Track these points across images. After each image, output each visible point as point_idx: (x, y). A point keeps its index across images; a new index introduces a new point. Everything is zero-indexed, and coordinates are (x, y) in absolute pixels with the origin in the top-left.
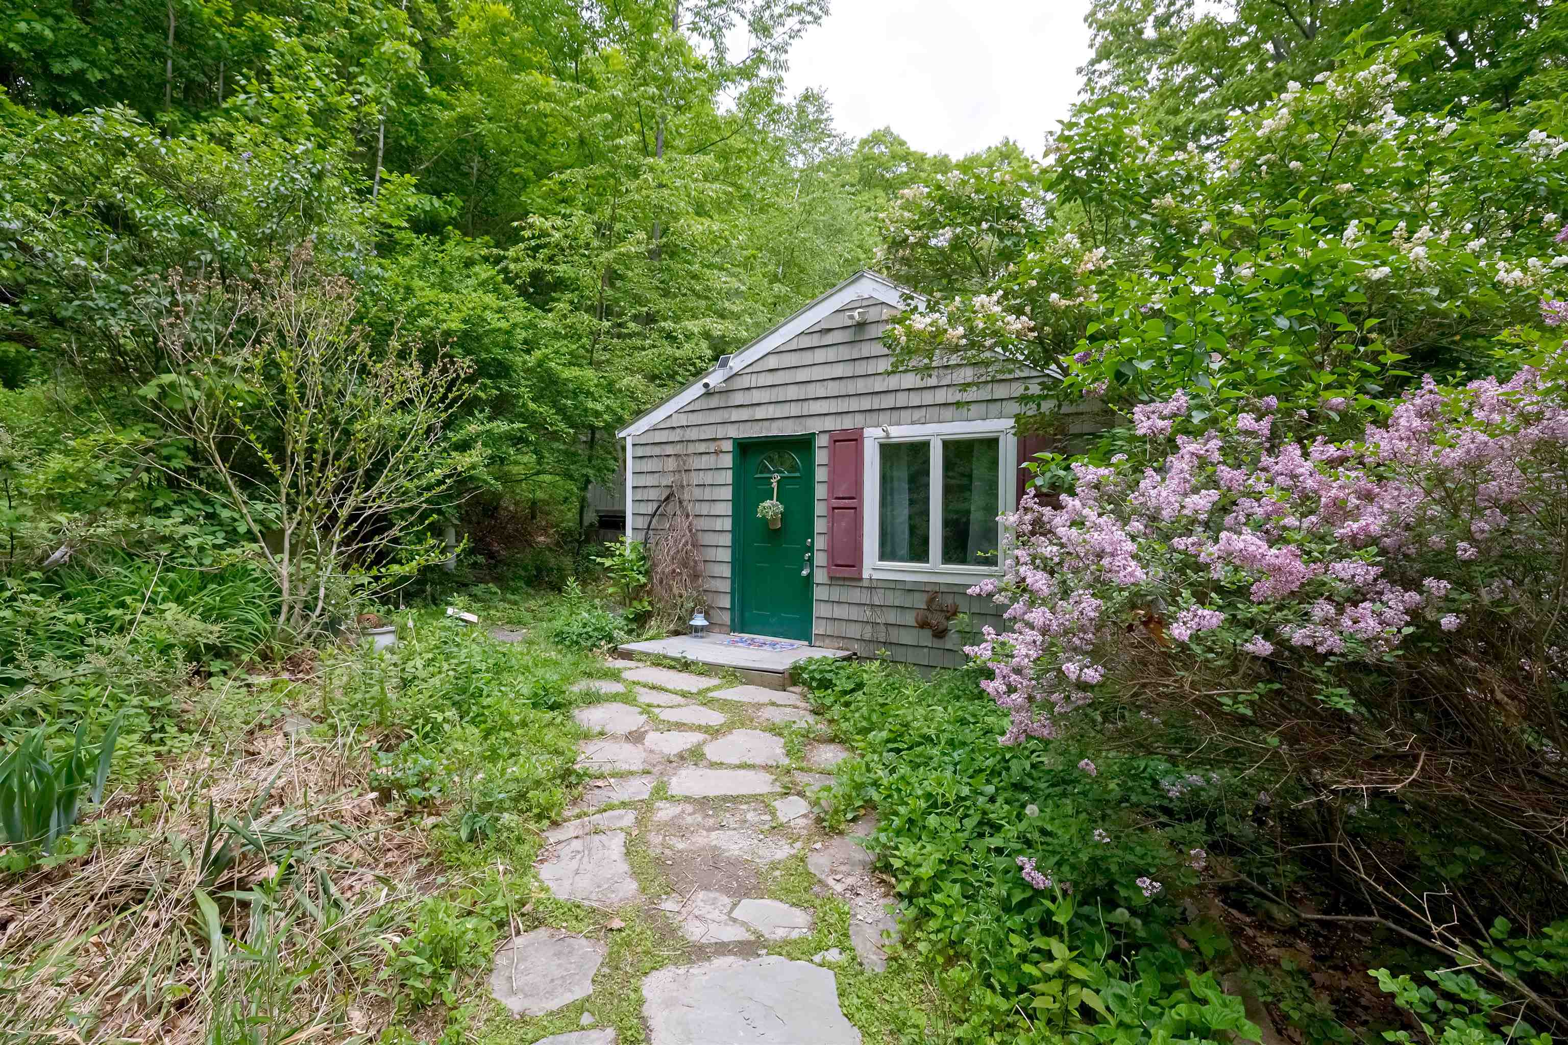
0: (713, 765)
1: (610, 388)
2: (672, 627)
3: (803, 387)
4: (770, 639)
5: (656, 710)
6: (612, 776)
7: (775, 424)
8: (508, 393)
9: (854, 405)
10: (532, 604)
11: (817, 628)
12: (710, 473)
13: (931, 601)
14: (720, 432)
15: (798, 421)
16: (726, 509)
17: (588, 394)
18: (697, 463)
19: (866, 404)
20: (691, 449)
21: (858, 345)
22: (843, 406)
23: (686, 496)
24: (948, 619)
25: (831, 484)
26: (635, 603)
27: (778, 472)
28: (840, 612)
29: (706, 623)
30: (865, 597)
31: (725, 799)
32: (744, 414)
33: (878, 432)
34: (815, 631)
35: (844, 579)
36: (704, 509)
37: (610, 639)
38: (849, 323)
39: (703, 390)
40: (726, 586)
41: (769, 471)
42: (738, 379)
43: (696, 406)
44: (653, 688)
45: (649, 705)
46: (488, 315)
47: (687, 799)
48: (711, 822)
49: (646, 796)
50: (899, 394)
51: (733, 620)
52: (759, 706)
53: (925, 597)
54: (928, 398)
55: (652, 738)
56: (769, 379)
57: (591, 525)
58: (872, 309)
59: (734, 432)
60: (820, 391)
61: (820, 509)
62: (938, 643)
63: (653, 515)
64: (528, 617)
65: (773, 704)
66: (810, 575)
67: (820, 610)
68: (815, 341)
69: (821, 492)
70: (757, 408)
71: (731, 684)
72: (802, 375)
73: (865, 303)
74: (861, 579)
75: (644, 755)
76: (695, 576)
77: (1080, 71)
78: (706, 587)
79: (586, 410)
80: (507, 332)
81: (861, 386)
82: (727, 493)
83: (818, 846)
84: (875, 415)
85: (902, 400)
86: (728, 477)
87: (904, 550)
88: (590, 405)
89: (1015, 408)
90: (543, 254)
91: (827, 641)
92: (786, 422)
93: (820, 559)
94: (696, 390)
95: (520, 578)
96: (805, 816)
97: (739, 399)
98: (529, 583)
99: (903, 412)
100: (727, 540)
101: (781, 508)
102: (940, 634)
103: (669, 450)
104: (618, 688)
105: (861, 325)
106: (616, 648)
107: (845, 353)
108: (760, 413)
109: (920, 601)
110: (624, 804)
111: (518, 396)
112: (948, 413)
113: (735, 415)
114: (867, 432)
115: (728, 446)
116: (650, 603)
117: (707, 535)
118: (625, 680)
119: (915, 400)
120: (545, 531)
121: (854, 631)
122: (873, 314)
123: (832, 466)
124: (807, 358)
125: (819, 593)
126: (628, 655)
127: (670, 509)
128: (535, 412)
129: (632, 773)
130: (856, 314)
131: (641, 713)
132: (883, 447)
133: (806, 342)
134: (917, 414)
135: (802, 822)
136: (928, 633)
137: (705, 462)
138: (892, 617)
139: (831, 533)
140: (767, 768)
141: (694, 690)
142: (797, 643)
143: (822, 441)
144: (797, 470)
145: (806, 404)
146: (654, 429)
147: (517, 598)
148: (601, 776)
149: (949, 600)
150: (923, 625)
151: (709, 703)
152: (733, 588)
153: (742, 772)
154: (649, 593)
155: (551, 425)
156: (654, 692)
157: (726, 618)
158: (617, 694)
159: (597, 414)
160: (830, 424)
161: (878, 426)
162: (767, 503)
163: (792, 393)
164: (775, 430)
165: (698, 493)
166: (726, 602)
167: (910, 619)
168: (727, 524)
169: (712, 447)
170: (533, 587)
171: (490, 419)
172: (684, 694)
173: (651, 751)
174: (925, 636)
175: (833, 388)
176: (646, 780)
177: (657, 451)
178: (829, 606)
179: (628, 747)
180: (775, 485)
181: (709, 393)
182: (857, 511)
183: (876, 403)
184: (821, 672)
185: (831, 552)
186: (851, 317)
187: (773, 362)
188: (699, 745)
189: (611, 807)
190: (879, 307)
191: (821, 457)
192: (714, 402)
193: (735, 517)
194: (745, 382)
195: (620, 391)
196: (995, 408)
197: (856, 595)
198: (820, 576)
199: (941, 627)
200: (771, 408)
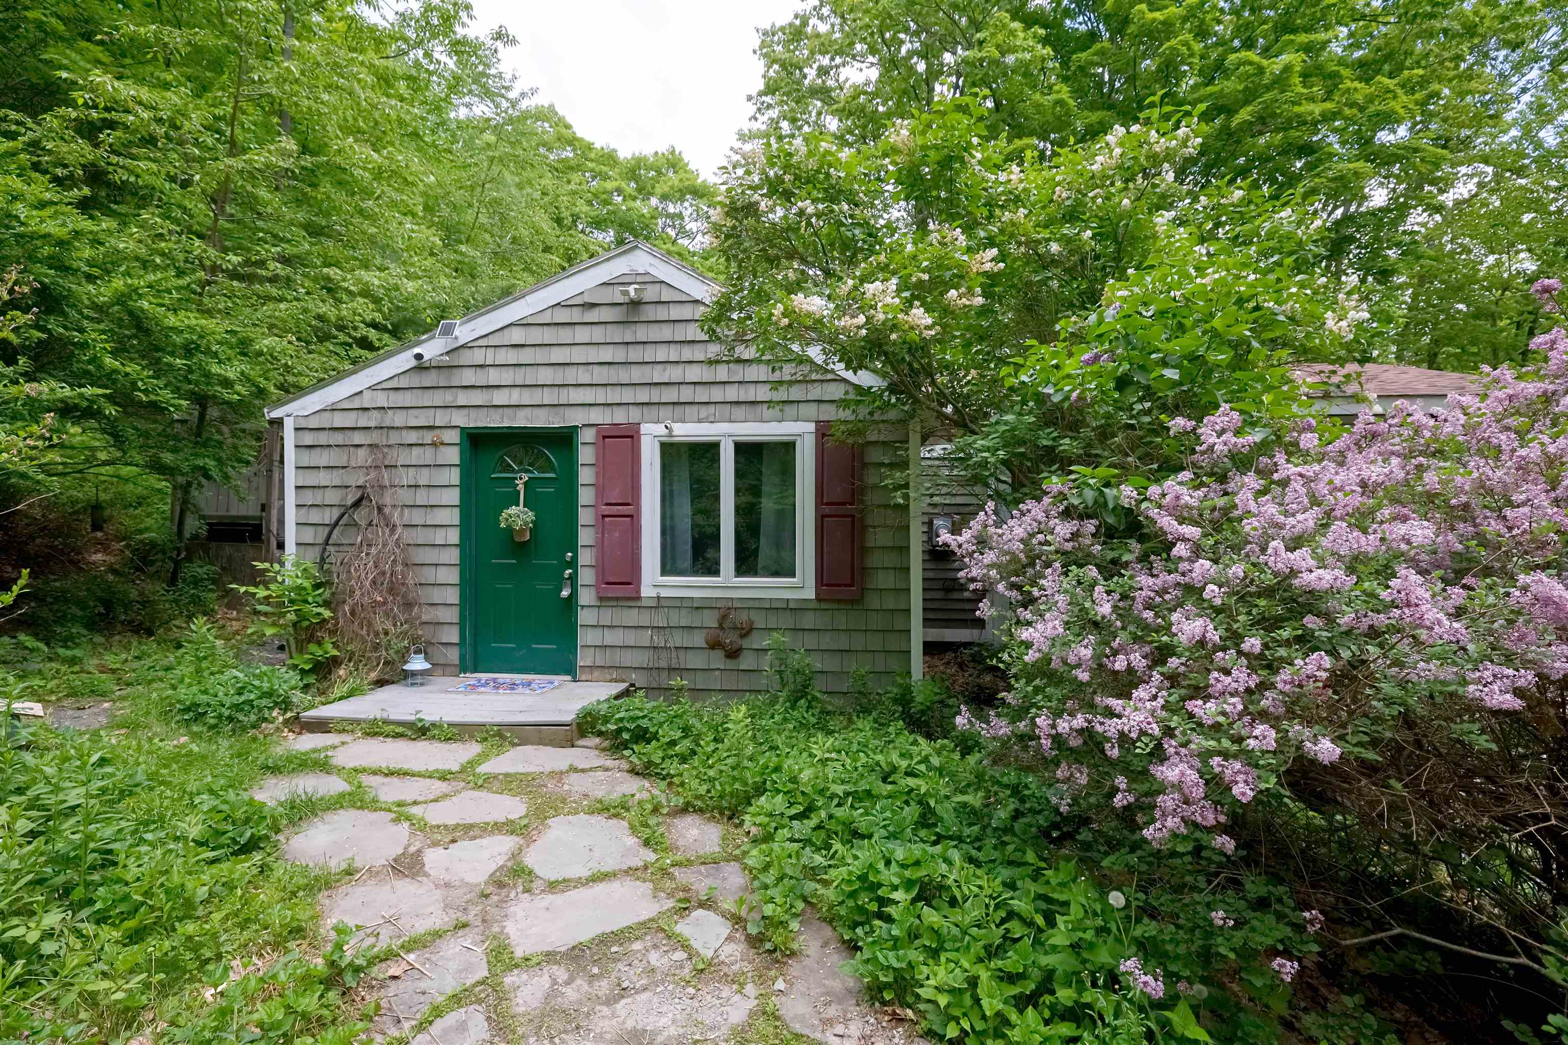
0: (553, 886)
1: (244, 347)
2: (373, 675)
3: (560, 370)
4: (518, 677)
5: (415, 810)
6: (409, 947)
7: (522, 413)
8: (60, 339)
9: (627, 395)
10: (111, 660)
11: (583, 659)
12: (425, 471)
13: (724, 617)
14: (441, 418)
15: (552, 409)
16: (453, 517)
17: (208, 352)
18: (404, 457)
19: (643, 395)
20: (394, 438)
21: (633, 327)
22: (613, 396)
23: (387, 500)
24: (743, 636)
25: (599, 488)
26: (313, 647)
27: (527, 471)
28: (611, 638)
29: (427, 666)
30: (645, 619)
31: (604, 940)
32: (477, 398)
33: (660, 429)
34: (580, 663)
35: (617, 599)
36: (417, 517)
37: (285, 704)
38: (620, 299)
39: (413, 363)
40: (452, 615)
41: (513, 471)
42: (467, 352)
43: (403, 382)
44: (391, 773)
45: (400, 804)
46: (21, 210)
47: (550, 957)
48: (604, 987)
49: (482, 972)
50: (682, 387)
51: (462, 657)
52: (558, 776)
53: (716, 615)
54: (717, 394)
55: (434, 858)
56: (512, 357)
57: (195, 537)
58: (649, 287)
59: (461, 419)
60: (583, 376)
61: (585, 517)
62: (731, 664)
63: (336, 524)
64: (106, 681)
65: (573, 769)
66: (574, 595)
67: (585, 637)
68: (576, 315)
69: (585, 496)
70: (496, 392)
71: (500, 749)
72: (558, 355)
73: (639, 279)
74: (639, 598)
75: (438, 894)
76: (408, 605)
77: (750, 98)
78: (425, 618)
79: (208, 375)
80: (61, 243)
81: (637, 374)
82: (453, 497)
83: (780, 985)
84: (654, 410)
85: (686, 394)
86: (455, 477)
87: (687, 563)
88: (215, 369)
89: (811, 410)
90: (108, 137)
91: (596, 674)
92: (536, 411)
93: (586, 576)
94: (404, 361)
95: (74, 619)
96: (729, 939)
97: (469, 377)
98: (92, 625)
99: (688, 409)
100: (453, 556)
101: (531, 515)
102: (733, 654)
103: (358, 438)
104: (335, 785)
105: (635, 304)
106: (297, 718)
107: (616, 334)
108: (500, 397)
109: (711, 620)
110: (457, 1000)
111: (84, 346)
112: (740, 412)
113: (463, 398)
114: (645, 428)
115: (453, 436)
116: (335, 645)
117: (421, 550)
118: (340, 770)
119: (702, 395)
120: (104, 546)
121: (629, 659)
122: (650, 293)
123: (601, 465)
124: (565, 335)
125: (584, 617)
126: (321, 726)
127: (360, 516)
128: (115, 371)
129: (437, 935)
130: (631, 289)
131: (397, 821)
132: (663, 445)
133: (563, 316)
134: (704, 411)
135: (729, 948)
136: (720, 653)
137: (415, 456)
138: (678, 639)
139: (600, 546)
140: (630, 872)
141: (455, 768)
142: (557, 679)
143: (587, 436)
144: (553, 469)
145: (564, 391)
146: (333, 409)
147: (78, 653)
148: (389, 956)
149: (743, 617)
150: (714, 645)
151: (486, 783)
152: (462, 616)
153: (600, 888)
154: (332, 633)
155: (146, 392)
156: (394, 780)
157: (453, 655)
158: (342, 795)
159: (227, 383)
160: (597, 416)
161: (658, 422)
162: (513, 510)
163: (545, 376)
164: (521, 420)
165: (406, 496)
166: (453, 636)
167: (699, 640)
168: (454, 536)
169: (428, 437)
170: (100, 631)
171: (30, 377)
172: (444, 776)
173: (447, 885)
174: (717, 659)
175: (600, 375)
176: (467, 939)
177: (338, 438)
178: (599, 631)
179: (405, 887)
180: (521, 488)
181: (421, 366)
182: (634, 519)
183: (655, 395)
184: (633, 719)
185: (600, 568)
186: (626, 293)
187: (517, 335)
188: (515, 855)
189: (438, 1012)
190: (658, 286)
191: (585, 455)
192: (429, 379)
193: (465, 526)
194: (478, 356)
195: (260, 353)
196: (790, 410)
197: (632, 617)
198: (586, 597)
199: (735, 647)
200: (516, 392)
